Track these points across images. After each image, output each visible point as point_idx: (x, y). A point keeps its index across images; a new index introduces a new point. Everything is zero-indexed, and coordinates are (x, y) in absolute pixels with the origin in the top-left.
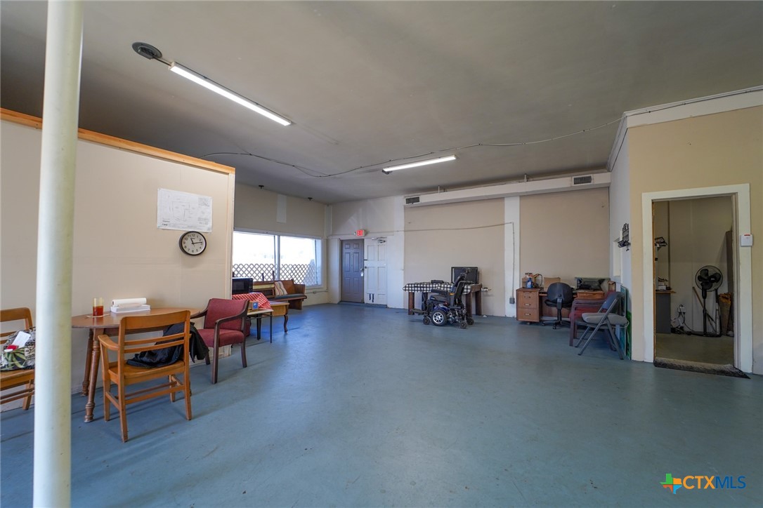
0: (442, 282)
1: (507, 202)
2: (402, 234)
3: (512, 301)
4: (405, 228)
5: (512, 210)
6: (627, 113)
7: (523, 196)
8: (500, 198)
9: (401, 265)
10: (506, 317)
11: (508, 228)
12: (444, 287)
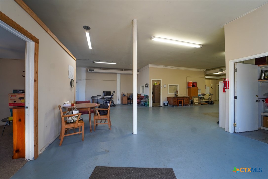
0: (100, 96)
1: (118, 75)
2: (85, 80)
3: (119, 100)
4: (86, 78)
5: (119, 77)
6: (149, 65)
7: (121, 74)
8: (116, 74)
9: (85, 91)
10: (117, 104)
11: (118, 81)
12: (100, 97)
